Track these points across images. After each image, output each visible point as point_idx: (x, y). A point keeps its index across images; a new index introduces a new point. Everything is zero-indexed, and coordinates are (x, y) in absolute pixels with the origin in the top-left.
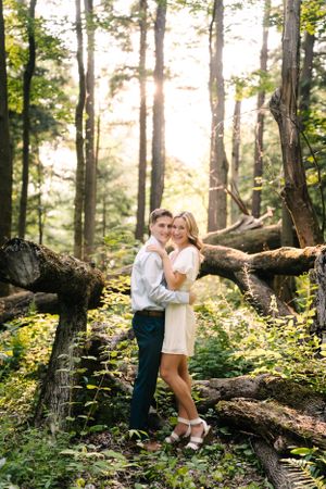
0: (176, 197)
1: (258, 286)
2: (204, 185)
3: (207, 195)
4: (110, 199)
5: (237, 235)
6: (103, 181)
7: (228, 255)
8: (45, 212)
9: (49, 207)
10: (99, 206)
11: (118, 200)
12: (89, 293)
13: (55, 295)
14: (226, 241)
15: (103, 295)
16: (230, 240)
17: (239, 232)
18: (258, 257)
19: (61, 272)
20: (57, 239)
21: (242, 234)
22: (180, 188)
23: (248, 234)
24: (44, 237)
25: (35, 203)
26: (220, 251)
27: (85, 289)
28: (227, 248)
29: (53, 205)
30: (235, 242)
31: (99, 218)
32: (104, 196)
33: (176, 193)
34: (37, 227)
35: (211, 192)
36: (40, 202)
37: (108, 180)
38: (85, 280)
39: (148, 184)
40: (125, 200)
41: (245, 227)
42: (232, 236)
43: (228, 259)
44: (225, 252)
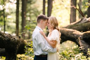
0: (57, 10)
1: (85, 45)
2: (68, 5)
3: (70, 10)
4: (32, 11)
5: (79, 25)
6: (29, 4)
7: (74, 33)
8: (6, 16)
9: (8, 14)
10: (28, 14)
11: (35, 11)
12: (18, 48)
13: (4, 49)
14: (74, 27)
15: (25, 49)
16: (76, 27)
17: (80, 24)
18: (85, 33)
19: (5, 40)
20: (11, 27)
21: (81, 24)
22: (59, 7)
23: (83, 25)
24: (6, 26)
25: (2, 13)
26: (70, 31)
27: (16, 46)
28: (73, 30)
29: (10, 13)
30: (78, 28)
31: (28, 19)
32: (29, 10)
33: (57, 9)
34: (3, 22)
35: (71, 8)
36: (4, 13)
37: (31, 4)
38: (15, 43)
39: (47, 5)
40: (38, 11)
41: (82, 22)
42: (77, 25)
43: (74, 34)
44: (72, 32)
